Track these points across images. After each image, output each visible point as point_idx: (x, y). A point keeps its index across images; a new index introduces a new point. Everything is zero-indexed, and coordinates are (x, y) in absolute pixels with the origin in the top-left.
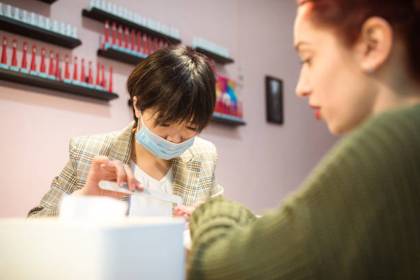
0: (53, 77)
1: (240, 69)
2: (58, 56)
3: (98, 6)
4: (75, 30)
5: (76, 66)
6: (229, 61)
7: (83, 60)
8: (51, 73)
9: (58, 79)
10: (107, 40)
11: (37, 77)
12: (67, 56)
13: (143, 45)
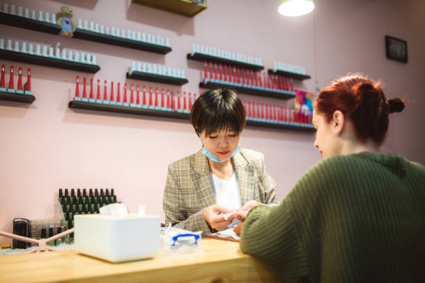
0: (170, 110)
1: (317, 82)
2: (172, 93)
3: (198, 51)
4: (183, 72)
5: (185, 99)
6: (307, 77)
7: (190, 94)
8: (168, 106)
9: (173, 110)
10: (206, 76)
11: (160, 111)
12: (178, 92)
13: (234, 75)
